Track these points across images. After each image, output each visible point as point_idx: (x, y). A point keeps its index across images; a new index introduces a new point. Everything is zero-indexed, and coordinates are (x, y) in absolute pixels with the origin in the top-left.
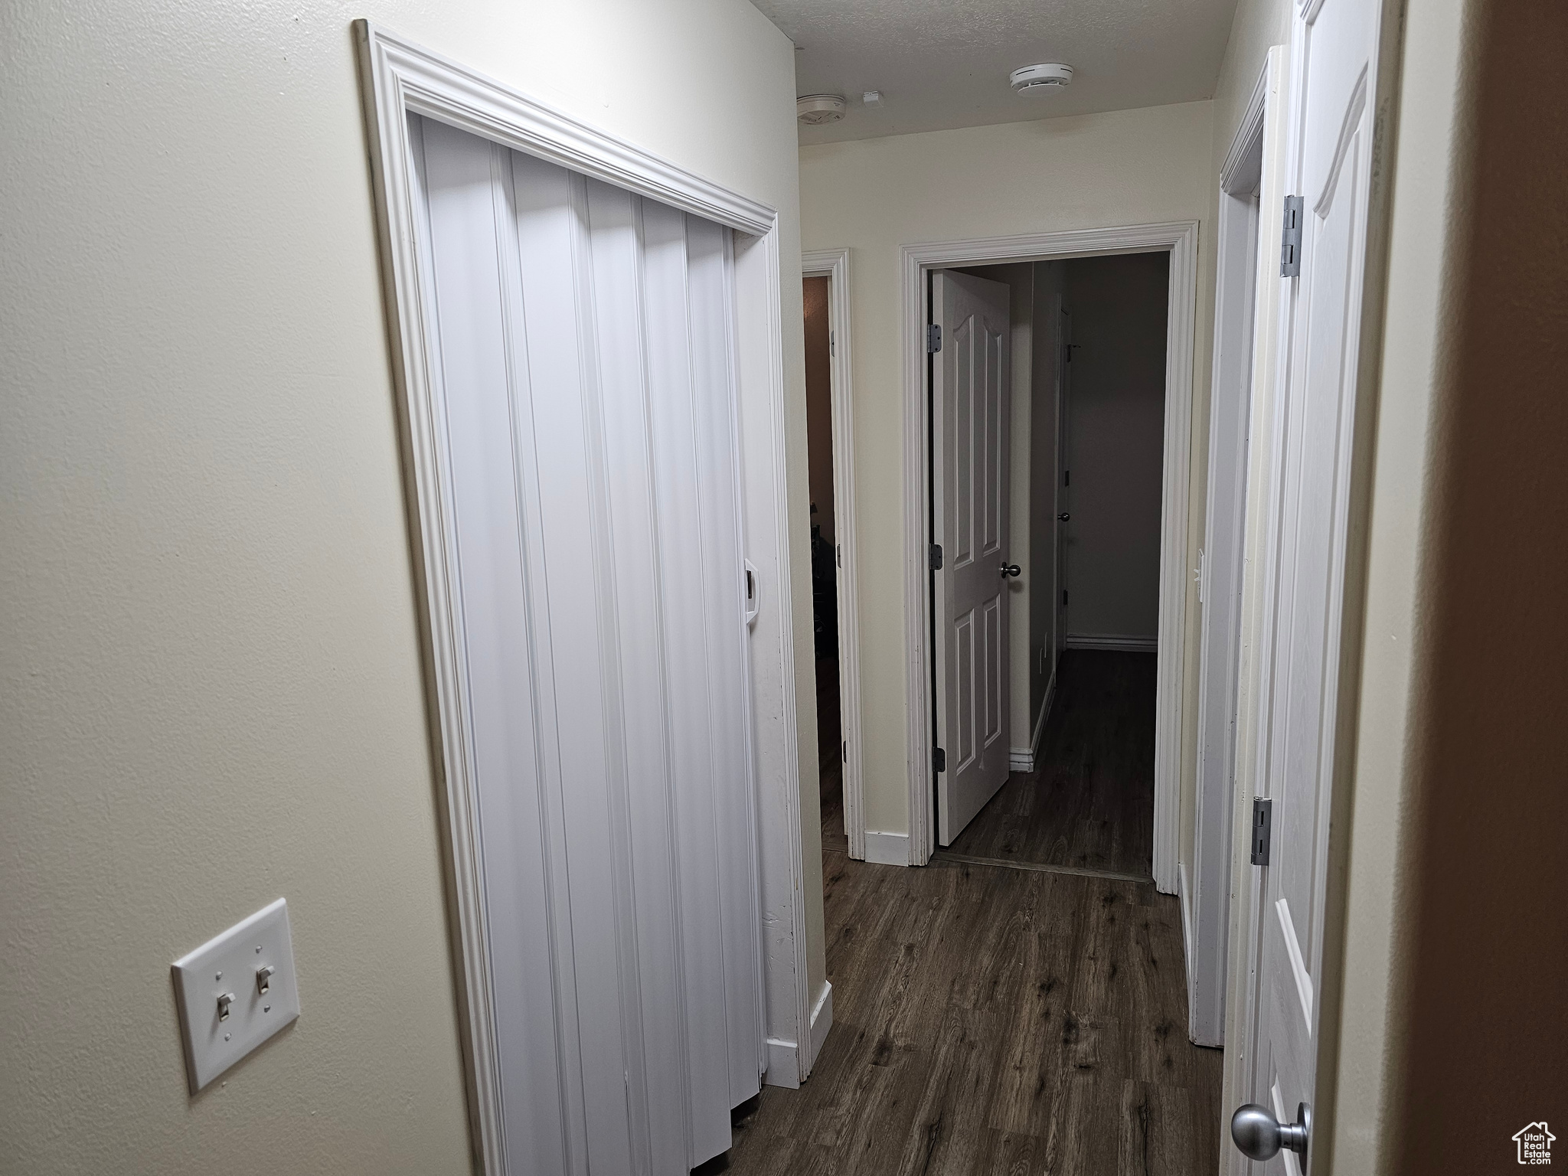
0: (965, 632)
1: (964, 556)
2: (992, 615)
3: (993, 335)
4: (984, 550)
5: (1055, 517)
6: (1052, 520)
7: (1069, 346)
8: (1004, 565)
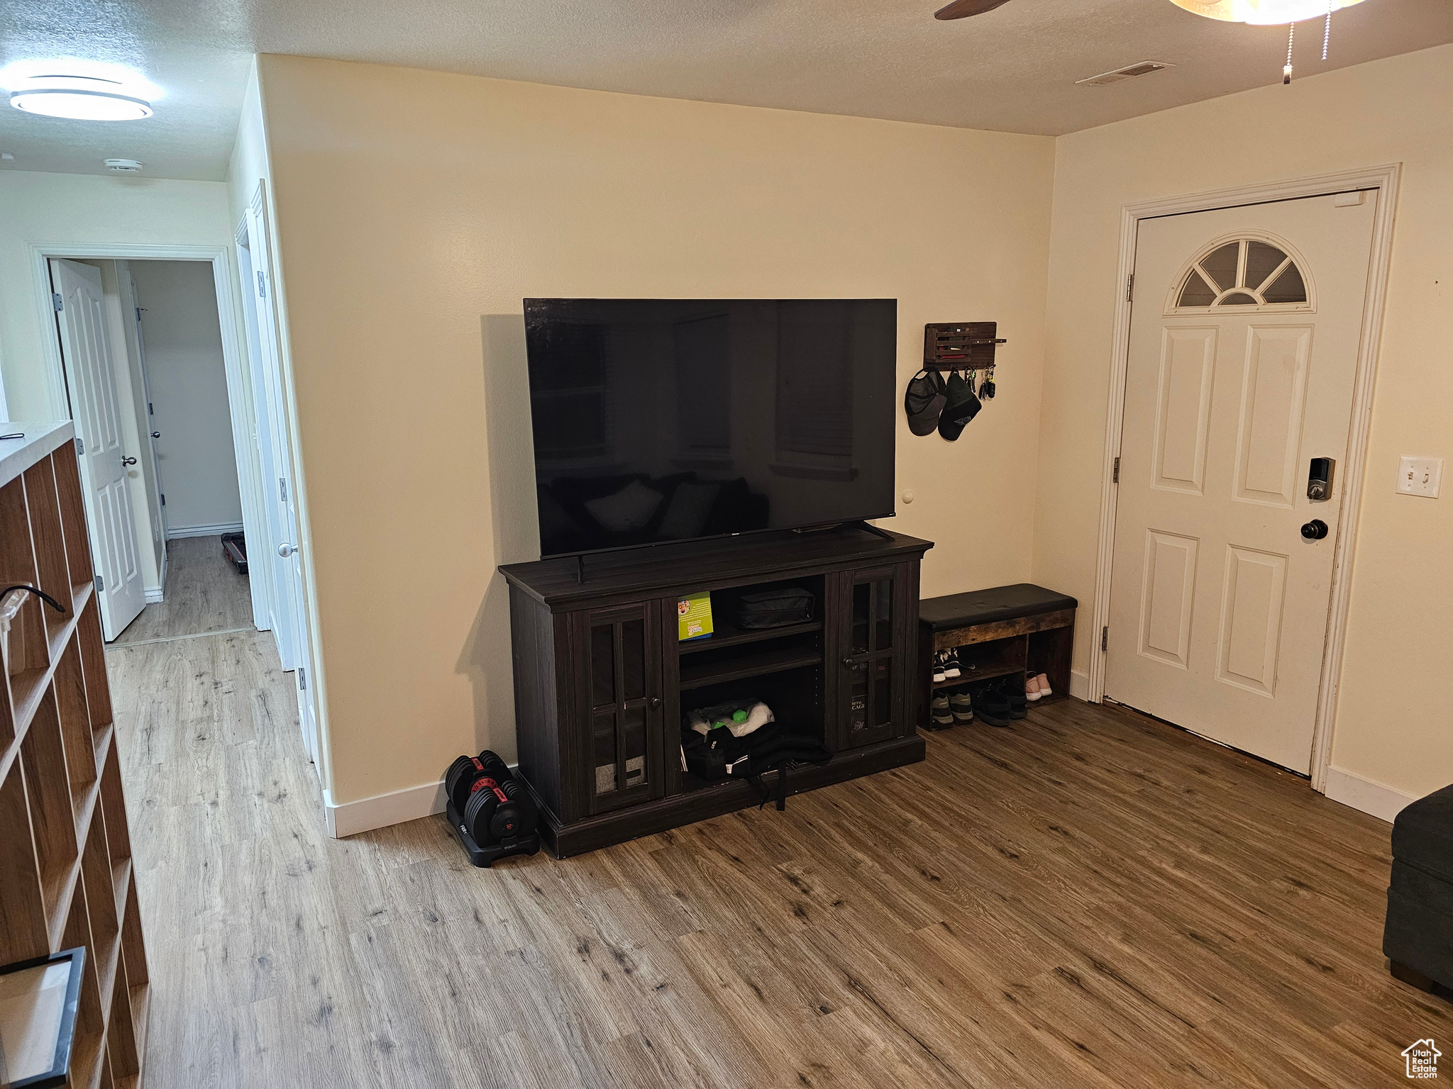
0: (105, 498)
1: (97, 448)
2: (120, 489)
3: (94, 300)
4: (109, 446)
5: (149, 435)
6: (147, 437)
7: (138, 309)
8: (124, 458)
